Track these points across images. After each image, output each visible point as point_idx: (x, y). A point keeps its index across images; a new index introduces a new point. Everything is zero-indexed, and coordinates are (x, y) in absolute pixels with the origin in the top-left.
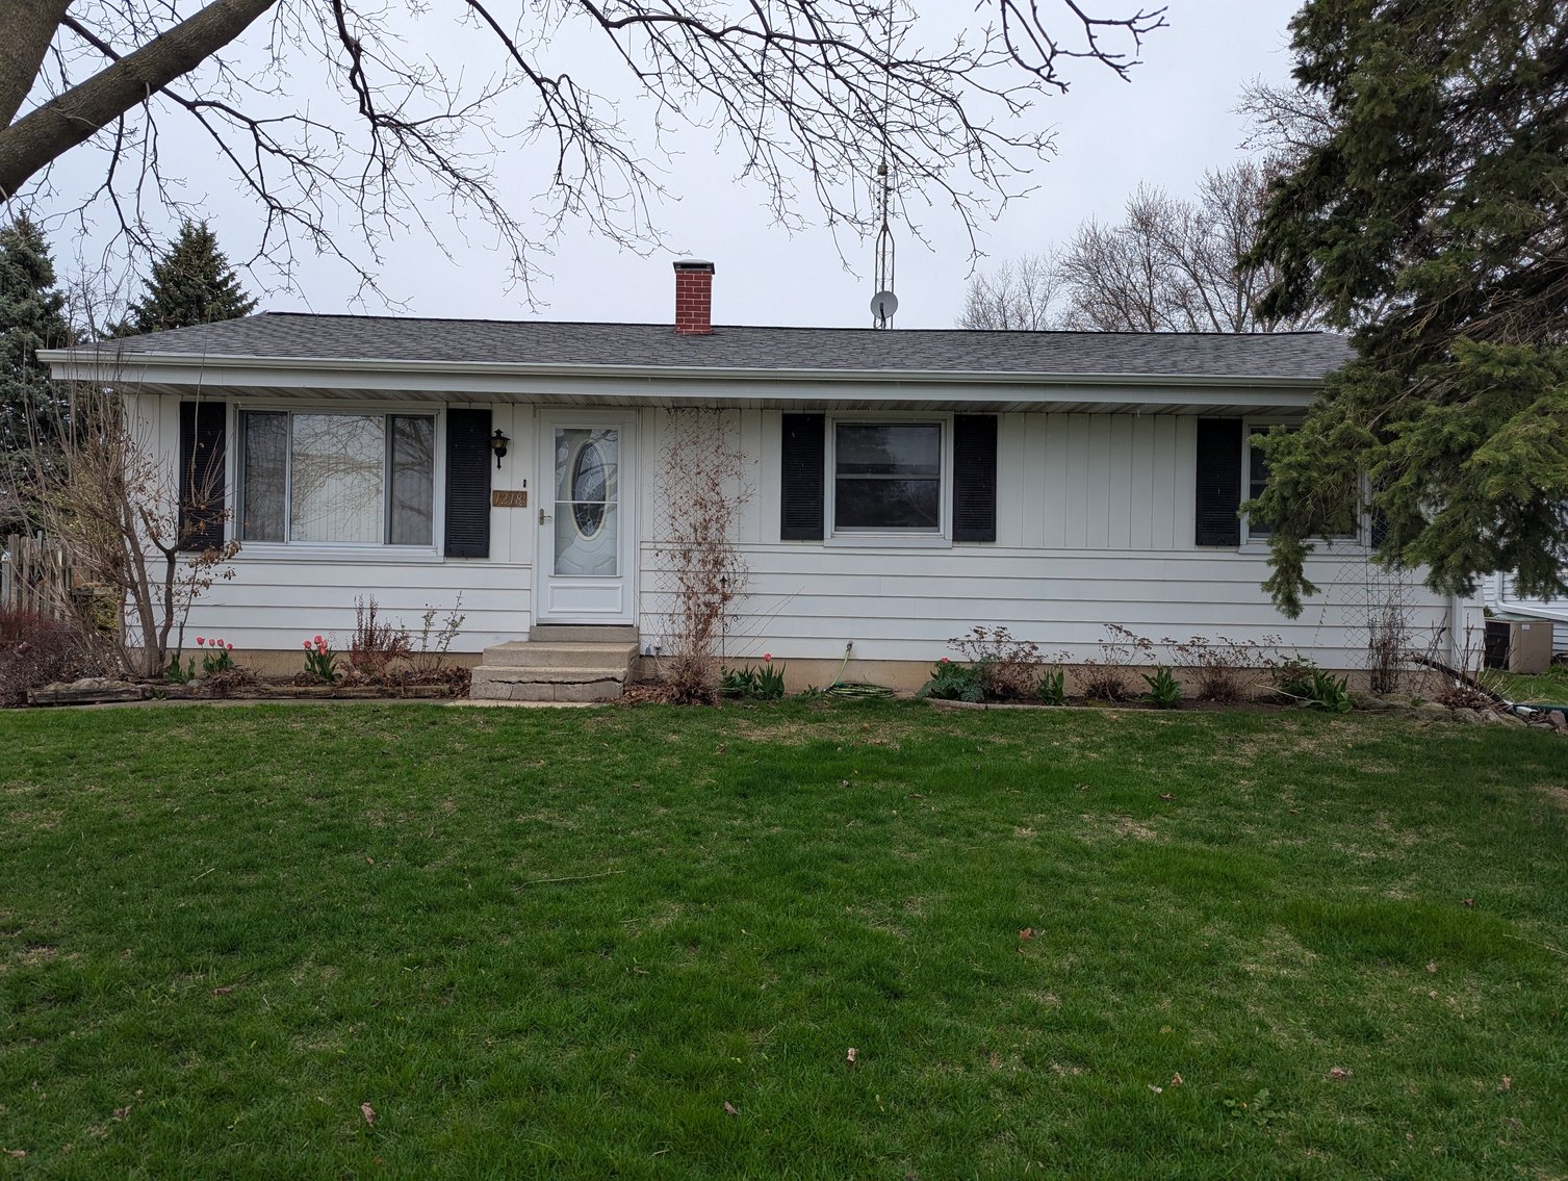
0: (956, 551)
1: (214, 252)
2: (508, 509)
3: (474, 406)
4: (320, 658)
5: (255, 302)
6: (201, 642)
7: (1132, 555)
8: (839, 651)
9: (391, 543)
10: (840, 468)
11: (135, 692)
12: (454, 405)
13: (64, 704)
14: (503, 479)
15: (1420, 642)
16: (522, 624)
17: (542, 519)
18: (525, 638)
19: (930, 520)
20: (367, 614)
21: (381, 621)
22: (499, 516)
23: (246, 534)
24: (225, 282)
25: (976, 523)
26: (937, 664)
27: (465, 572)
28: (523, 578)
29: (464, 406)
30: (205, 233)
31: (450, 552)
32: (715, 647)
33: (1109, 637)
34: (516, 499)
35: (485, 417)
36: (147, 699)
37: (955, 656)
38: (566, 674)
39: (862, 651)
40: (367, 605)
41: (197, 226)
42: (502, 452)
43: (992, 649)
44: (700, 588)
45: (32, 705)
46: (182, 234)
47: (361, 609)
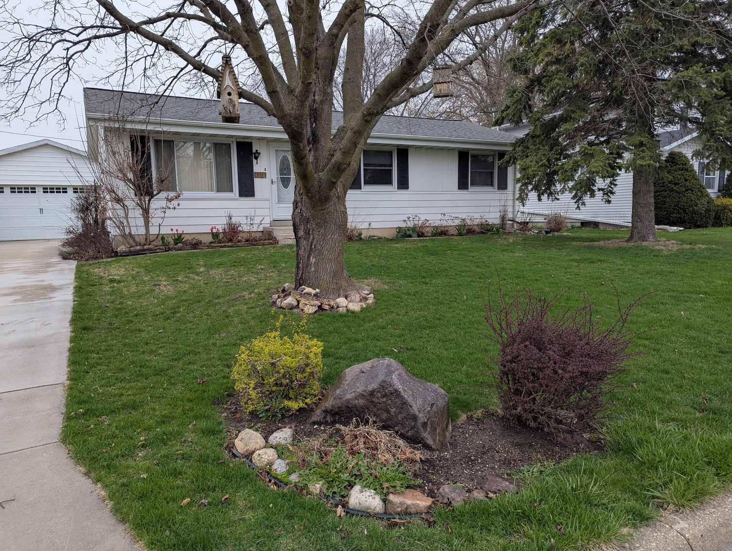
0: (399, 192)
2: (260, 179)
3: (246, 140)
4: (215, 235)
6: (172, 230)
9: (218, 192)
10: (365, 165)
11: (162, 249)
12: (238, 140)
13: (134, 255)
14: (257, 168)
15: (510, 216)
16: (268, 220)
17: (272, 183)
18: (269, 225)
19: (389, 182)
20: (228, 218)
22: (257, 181)
25: (403, 184)
26: (397, 228)
27: (246, 202)
28: (266, 204)
29: (242, 140)
31: (241, 195)
33: (442, 217)
34: (262, 175)
35: (250, 145)
36: (166, 251)
37: (403, 225)
39: (373, 225)
40: (228, 215)
42: (256, 158)
43: (416, 222)
45: (120, 256)
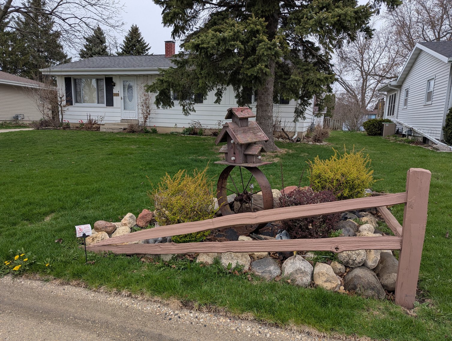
0: (195, 105)
1: (139, 32)
2: (116, 97)
3: (110, 76)
4: (82, 124)
5: (148, 45)
7: (225, 106)
8: (173, 125)
9: (99, 103)
12: (106, 77)
14: (115, 91)
16: (119, 119)
17: (121, 98)
18: (120, 122)
20: (89, 117)
21: (91, 118)
23: (77, 102)
24: (141, 40)
26: (183, 128)
27: (110, 109)
28: (119, 110)
29: (108, 77)
30: (136, 27)
31: (107, 105)
32: (148, 124)
34: (117, 95)
35: (111, 78)
38: (114, 128)
39: (178, 126)
40: (89, 115)
41: (135, 26)
42: (114, 86)
44: (145, 112)
46: (132, 28)
47: (88, 116)
